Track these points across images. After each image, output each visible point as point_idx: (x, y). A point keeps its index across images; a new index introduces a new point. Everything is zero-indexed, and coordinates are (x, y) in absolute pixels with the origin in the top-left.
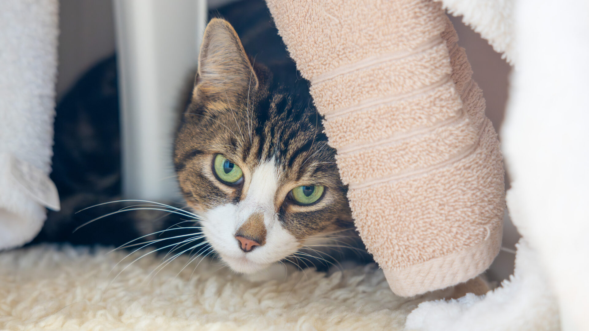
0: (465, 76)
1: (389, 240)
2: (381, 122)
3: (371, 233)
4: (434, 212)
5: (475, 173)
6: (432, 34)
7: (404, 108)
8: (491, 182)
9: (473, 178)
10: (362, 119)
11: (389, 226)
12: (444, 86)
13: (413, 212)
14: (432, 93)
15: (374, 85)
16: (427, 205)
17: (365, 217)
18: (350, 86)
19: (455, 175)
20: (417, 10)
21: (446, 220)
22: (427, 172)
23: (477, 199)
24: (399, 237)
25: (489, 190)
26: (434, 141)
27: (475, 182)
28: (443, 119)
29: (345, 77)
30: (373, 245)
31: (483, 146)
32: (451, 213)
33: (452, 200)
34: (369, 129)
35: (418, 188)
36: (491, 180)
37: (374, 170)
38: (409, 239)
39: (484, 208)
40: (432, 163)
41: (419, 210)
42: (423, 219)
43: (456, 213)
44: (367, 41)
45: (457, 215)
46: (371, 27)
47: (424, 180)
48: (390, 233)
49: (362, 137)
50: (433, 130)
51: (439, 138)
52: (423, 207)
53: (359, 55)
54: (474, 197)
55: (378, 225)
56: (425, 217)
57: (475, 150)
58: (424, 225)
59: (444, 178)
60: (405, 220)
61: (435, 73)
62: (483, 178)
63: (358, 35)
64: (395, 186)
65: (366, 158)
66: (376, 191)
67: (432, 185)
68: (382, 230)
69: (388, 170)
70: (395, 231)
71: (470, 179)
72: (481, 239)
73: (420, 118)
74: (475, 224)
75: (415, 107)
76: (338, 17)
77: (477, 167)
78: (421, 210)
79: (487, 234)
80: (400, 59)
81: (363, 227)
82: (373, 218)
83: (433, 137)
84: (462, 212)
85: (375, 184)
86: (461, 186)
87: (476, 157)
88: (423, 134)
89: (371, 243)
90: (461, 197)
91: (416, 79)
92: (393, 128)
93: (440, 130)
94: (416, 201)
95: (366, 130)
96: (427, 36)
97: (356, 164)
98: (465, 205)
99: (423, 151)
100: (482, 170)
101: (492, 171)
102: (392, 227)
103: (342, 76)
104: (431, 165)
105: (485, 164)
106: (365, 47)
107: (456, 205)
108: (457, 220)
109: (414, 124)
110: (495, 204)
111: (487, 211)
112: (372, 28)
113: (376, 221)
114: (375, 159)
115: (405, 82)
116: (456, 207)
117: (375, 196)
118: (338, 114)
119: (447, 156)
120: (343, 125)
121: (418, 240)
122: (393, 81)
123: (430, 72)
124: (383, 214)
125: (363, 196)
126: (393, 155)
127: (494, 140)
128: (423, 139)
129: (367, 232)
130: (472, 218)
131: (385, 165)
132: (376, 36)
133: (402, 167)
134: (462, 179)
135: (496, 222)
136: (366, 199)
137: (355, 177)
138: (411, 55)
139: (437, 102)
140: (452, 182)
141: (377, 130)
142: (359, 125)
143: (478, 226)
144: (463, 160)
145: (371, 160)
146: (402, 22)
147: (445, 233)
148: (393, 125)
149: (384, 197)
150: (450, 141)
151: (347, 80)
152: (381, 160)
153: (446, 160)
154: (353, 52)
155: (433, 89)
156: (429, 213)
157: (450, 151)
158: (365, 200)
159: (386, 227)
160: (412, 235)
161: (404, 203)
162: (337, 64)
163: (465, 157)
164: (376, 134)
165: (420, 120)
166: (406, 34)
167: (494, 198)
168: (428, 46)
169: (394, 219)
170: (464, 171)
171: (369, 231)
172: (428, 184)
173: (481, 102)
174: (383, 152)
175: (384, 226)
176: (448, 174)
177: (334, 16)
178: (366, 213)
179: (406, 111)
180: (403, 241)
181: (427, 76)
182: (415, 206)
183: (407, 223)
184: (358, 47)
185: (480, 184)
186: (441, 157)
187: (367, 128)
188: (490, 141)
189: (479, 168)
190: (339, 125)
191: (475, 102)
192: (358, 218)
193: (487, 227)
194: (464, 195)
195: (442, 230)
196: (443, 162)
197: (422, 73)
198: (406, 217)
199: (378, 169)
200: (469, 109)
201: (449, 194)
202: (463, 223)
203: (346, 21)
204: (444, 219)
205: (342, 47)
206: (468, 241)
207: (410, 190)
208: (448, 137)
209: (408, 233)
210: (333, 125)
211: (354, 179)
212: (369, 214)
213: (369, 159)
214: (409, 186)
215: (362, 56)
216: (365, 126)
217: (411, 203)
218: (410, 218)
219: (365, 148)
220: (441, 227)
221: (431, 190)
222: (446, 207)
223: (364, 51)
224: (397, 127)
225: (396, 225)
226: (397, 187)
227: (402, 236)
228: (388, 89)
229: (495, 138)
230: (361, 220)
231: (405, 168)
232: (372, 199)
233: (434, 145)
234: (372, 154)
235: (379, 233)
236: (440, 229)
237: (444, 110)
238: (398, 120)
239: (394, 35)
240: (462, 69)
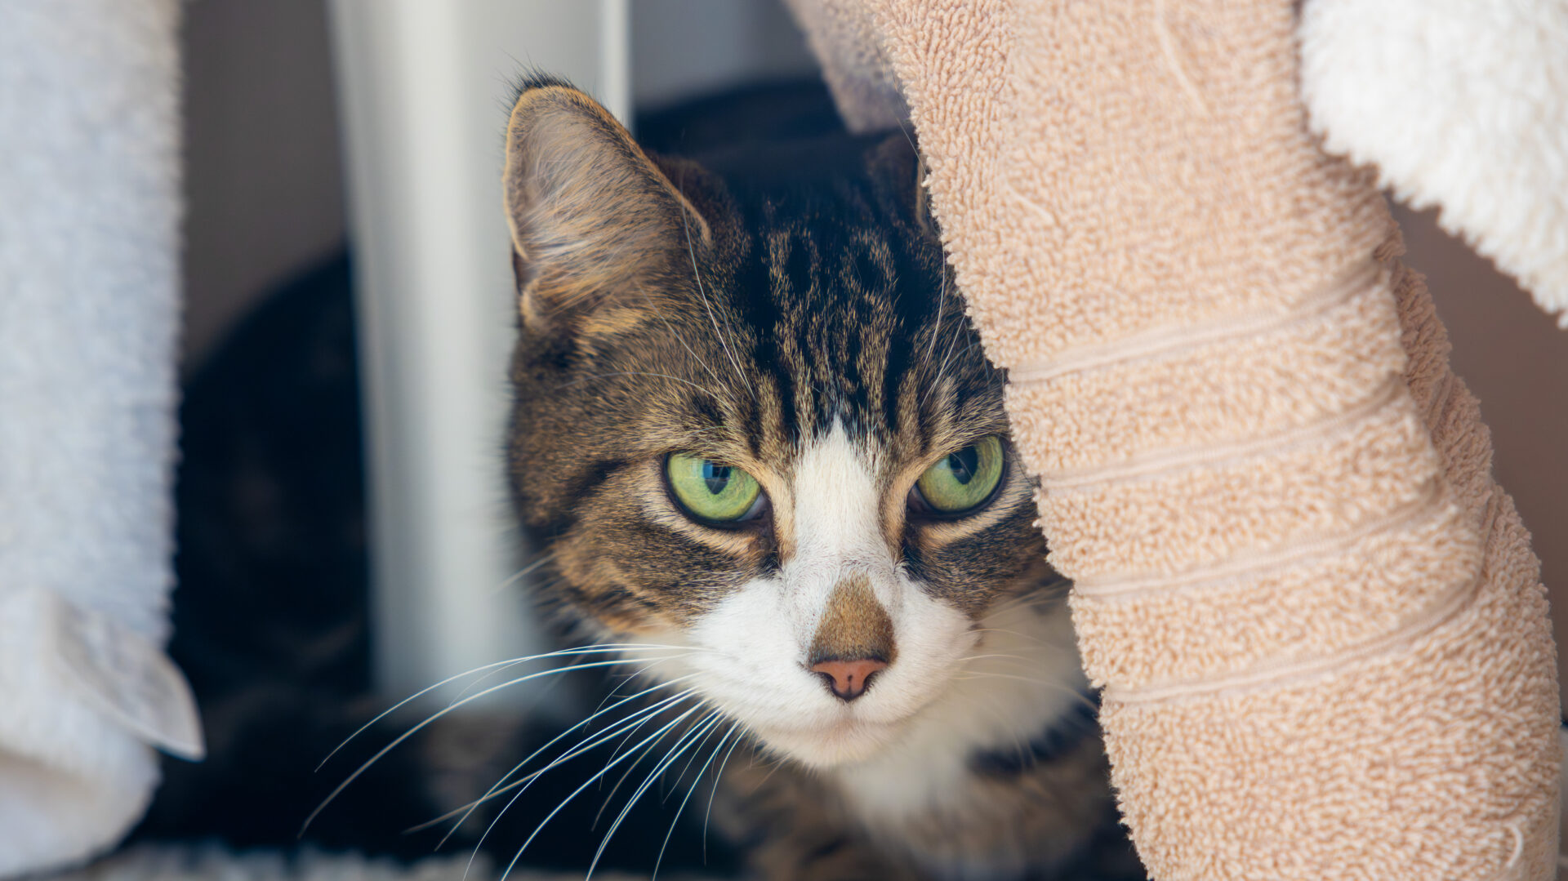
0: (1432, 361)
1: (1218, 865)
2: (1196, 517)
3: (1165, 837)
4: (1354, 787)
5: (1475, 669)
6: (1347, 260)
7: (1266, 479)
8: (1524, 691)
9: (1472, 684)
10: (1139, 506)
11: (1219, 824)
12: (1385, 410)
13: (1292, 786)
14: (1348, 436)
15: (1174, 409)
16: (1335, 765)
17: (1148, 789)
18: (1104, 406)
19: (1419, 676)
20: (1303, 192)
21: (1392, 808)
22: (1334, 669)
23: (1482, 743)
24: (1249, 857)
25: (1517, 717)
26: (1354, 577)
27: (1476, 696)
28: (1382, 511)
29: (1085, 382)
30: (1172, 872)
31: (1498, 581)
32: (1405, 789)
33: (1410, 752)
34: (1161, 538)
35: (1307, 714)
36: (1525, 684)
37: (1174, 656)
38: (1281, 863)
39: (1503, 769)
40: (1349, 641)
41: (1309, 781)
42: (1321, 805)
43: (1421, 789)
44: (1151, 282)
45: (1423, 794)
46: (1162, 239)
47: (1326, 691)
48: (1222, 844)
49: (1139, 558)
50: (1353, 543)
51: (1369, 567)
52: (1321, 769)
53: (1126, 320)
54: (1475, 739)
55: (1187, 816)
56: (1327, 799)
57: (1475, 593)
58: (1325, 823)
59: (1383, 686)
60: (1269, 809)
61: (1356, 376)
62: (1500, 680)
63: (1122, 261)
64: (1236, 705)
65: (1152, 621)
66: (1183, 718)
67: (1350, 707)
68: (1200, 834)
69: (1218, 660)
70: (1238, 838)
71: (1461, 688)
72: (1497, 862)
73: (1312, 508)
74: (1477, 820)
75: (1297, 478)
76: (1049, 206)
77: (1483, 648)
78: (1317, 780)
79: (1514, 845)
80: (1251, 335)
81: (1141, 816)
82: (1174, 796)
83: (1352, 564)
84: (1439, 786)
85: (1178, 696)
86: (1436, 707)
87: (1481, 617)
88: (1320, 555)
89: (1165, 866)
90: (1437, 741)
91: (1299, 394)
92: (1232, 538)
93: (1374, 542)
94: (1301, 753)
95: (1150, 539)
96: (1333, 266)
97: (1125, 635)
98: (1448, 763)
99: (1323, 605)
100: (1496, 655)
101: (1526, 655)
102: (1229, 827)
103: (1076, 376)
104: (1345, 648)
105: (1505, 636)
106: (1144, 298)
107: (1421, 764)
108: (1423, 811)
109: (1294, 525)
110: (1536, 753)
111: (1513, 778)
112: (1169, 244)
113: (1181, 804)
114: (1177, 623)
115: (1266, 403)
116: (1422, 770)
117: (1177, 731)
118: (1073, 481)
119: (1393, 621)
120: (1088, 518)
121: (1306, 869)
122: (1229, 397)
123: (1343, 375)
124: (1201, 787)
125: (1144, 729)
126: (1231, 616)
127: (1522, 553)
128: (1321, 571)
129: (1153, 834)
130: (1467, 803)
131: (1207, 644)
132: (1179, 267)
133: (1259, 651)
134: (1439, 686)
135: (1539, 808)
136: (1155, 736)
137: (1122, 670)
138: (1284, 324)
139: (1365, 462)
140: (1409, 699)
141: (1182, 540)
142: (1132, 522)
143: (1487, 824)
144: (1442, 630)
145: (1166, 627)
146: (1258, 227)
147: (1388, 849)
148: (1231, 529)
149: (1205, 737)
150: (1402, 574)
151: (1093, 392)
152: (1197, 628)
153: (1390, 633)
154: (1106, 309)
155: (1352, 423)
156: (1340, 789)
157: (1403, 605)
158: (1151, 739)
159: (1211, 825)
160: (1288, 853)
161: (1265, 759)
162: (1058, 342)
163: (1447, 620)
164: (1179, 552)
165: (1312, 516)
166: (1271, 263)
167: (1532, 736)
168: (1335, 297)
169: (1233, 803)
170: (1445, 665)
171: (1159, 831)
172: (1335, 705)
173: (1481, 439)
174: (1202, 607)
175: (1205, 823)
176: (1397, 673)
177: (1039, 201)
178: (1151, 777)
179: (1269, 488)
180: (1262, 868)
181: (1332, 387)
182: (1297, 766)
183: (1273, 819)
184: (1124, 297)
185: (1490, 700)
186: (1374, 624)
187: (1154, 532)
188: (1514, 561)
189: (1488, 651)
190: (1077, 515)
191: (1465, 440)
192: (1129, 788)
193: (1514, 826)
194: (1444, 734)
195: (1378, 839)
196: (1381, 638)
197: (1319, 379)
198: (1271, 797)
199: (1186, 655)
200: (1449, 463)
201: (1400, 733)
202: (1442, 818)
203: (1082, 219)
204: (1385, 805)
205: (1071, 295)
206: (1458, 871)
207: (1284, 720)
208: (1397, 563)
209: (1276, 846)
210: (1063, 513)
211: (1120, 676)
212: (1162, 783)
213: (1161, 623)
214: (1278, 707)
215: (1136, 324)
216: (1148, 526)
217: (1285, 757)
218: (1284, 803)
219: (1151, 591)
220: (1377, 830)
221: (1344, 721)
222: (1391, 772)
223: (1144, 309)
224: (1244, 533)
225: (1240, 820)
226: (1244, 709)
227: (1260, 854)
228: (1216, 424)
229: (1526, 549)
230: (1138, 797)
231: (1268, 654)
232: (1169, 739)
233: (1355, 587)
234: (1170, 610)
235: (1191, 842)
236: (1372, 835)
237: (1385, 484)
238: (1246, 513)
239: (1233, 267)
240: (1422, 340)
